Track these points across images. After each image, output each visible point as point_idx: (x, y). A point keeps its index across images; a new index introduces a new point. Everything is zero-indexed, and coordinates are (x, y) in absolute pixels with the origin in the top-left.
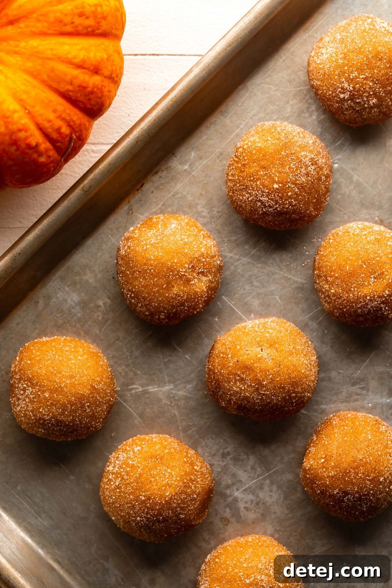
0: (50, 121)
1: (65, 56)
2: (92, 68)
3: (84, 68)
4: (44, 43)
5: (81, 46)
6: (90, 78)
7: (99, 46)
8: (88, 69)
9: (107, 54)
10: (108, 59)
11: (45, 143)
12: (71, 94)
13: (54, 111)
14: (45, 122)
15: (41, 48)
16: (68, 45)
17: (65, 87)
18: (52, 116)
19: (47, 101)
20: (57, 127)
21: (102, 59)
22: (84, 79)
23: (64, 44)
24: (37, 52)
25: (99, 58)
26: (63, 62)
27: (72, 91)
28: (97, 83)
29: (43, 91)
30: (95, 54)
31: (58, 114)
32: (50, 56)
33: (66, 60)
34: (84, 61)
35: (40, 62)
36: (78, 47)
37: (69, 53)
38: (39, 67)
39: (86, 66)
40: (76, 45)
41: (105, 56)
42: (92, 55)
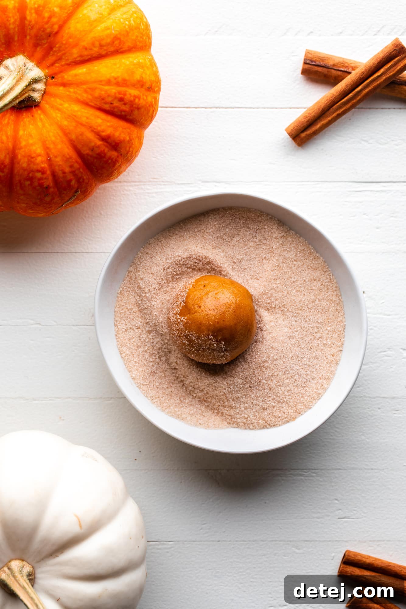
0: (64, 173)
1: (96, 127)
2: (113, 144)
3: (107, 142)
4: (83, 110)
5: (112, 123)
6: (109, 151)
7: (125, 129)
8: (110, 144)
9: (130, 137)
10: (129, 141)
11: (54, 188)
12: (89, 157)
13: (71, 166)
14: (60, 172)
15: (79, 113)
16: (102, 119)
17: (85, 151)
18: (67, 170)
19: (68, 156)
20: (68, 179)
21: (124, 140)
22: (104, 150)
23: (98, 117)
24: (75, 116)
25: (122, 139)
26: (92, 131)
27: (91, 156)
28: (113, 156)
29: (68, 148)
30: (120, 134)
31: (73, 170)
32: (84, 123)
33: (95, 130)
34: (109, 137)
35: (74, 124)
36: (108, 124)
37: (100, 126)
38: (72, 128)
39: (110, 141)
40: (108, 121)
41: (128, 138)
42: (117, 134)
